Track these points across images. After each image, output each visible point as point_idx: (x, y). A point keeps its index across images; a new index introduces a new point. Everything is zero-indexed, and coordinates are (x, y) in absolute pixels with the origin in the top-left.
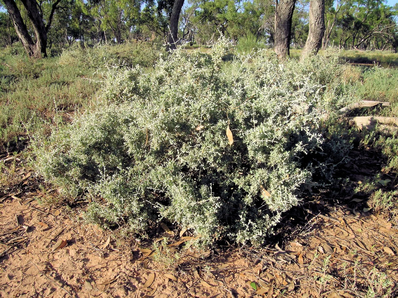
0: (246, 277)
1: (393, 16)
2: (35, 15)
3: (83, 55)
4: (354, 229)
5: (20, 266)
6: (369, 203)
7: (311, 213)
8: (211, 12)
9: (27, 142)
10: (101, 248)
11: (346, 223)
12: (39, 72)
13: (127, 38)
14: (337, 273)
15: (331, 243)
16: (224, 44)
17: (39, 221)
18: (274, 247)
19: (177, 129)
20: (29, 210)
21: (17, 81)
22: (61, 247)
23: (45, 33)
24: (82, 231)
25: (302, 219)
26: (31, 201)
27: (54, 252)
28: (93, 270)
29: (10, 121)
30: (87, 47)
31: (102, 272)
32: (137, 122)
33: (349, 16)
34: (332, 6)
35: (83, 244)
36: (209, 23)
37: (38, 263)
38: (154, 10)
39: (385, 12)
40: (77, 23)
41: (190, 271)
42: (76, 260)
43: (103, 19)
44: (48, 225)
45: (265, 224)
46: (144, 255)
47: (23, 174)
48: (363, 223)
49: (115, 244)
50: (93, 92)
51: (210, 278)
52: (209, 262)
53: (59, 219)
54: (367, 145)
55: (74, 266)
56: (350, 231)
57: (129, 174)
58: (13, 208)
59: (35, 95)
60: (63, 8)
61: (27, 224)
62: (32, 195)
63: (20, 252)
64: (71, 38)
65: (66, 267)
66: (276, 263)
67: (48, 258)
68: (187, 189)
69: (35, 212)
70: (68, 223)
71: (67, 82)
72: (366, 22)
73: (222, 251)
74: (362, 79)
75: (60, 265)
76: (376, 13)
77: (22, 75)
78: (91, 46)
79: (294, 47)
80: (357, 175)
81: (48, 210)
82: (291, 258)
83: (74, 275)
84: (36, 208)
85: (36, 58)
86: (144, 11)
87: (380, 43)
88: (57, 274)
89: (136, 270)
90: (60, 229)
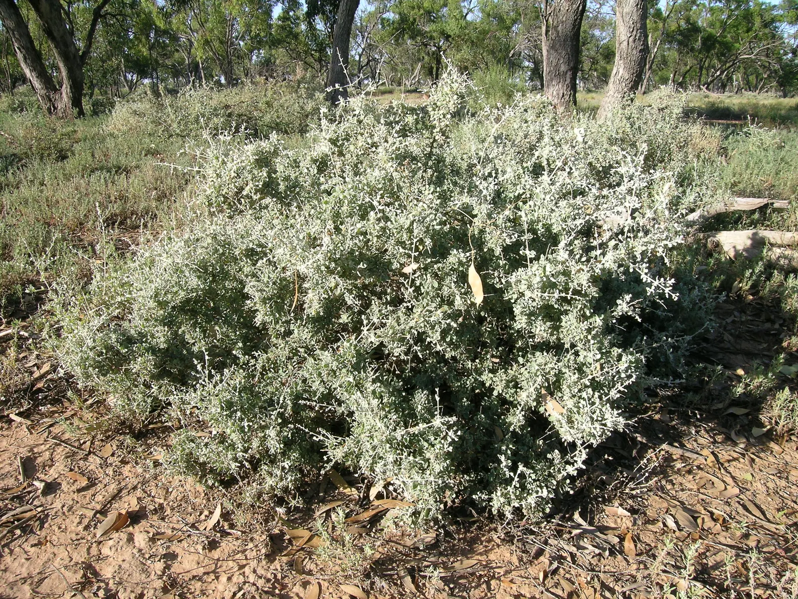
0: (514, 587)
1: (778, 24)
2: (59, 31)
3: (157, 112)
4: (736, 473)
5: (26, 575)
6: (763, 418)
7: (644, 441)
8: (415, 20)
9: (44, 296)
10: (202, 529)
11: (718, 460)
12: (68, 147)
13: (246, 75)
14: (709, 574)
15: (689, 507)
16: (455, 86)
17: (68, 470)
18: (571, 519)
19: (361, 271)
20: (48, 446)
21: (22, 166)
22: (117, 527)
23: (80, 67)
24: (160, 491)
25: (625, 454)
26: (51, 426)
27: (102, 539)
28: (187, 579)
29: (7, 251)
30: (165, 94)
31: (206, 584)
32: (274, 257)
33: (690, 24)
34: (657, 4)
35: (163, 519)
36: (409, 42)
37: (66, 567)
38: (298, 18)
39: (762, 16)
40: (144, 46)
41: (396, 576)
42: (149, 558)
43: (196, 38)
44: (89, 478)
45: (552, 471)
46: (294, 543)
47: (34, 366)
48: (753, 460)
49: (232, 520)
50: (180, 187)
51: (439, 591)
52: (435, 556)
53: (111, 464)
54: (747, 291)
55: (145, 571)
56: (729, 480)
57: (259, 367)
58: (12, 441)
59: (60, 195)
60: (114, 16)
61: (42, 476)
62: (53, 412)
63: (26, 540)
64: (132, 76)
65: (128, 573)
66: (578, 554)
67: (89, 553)
68: (385, 400)
69: (61, 448)
70: (130, 474)
71: (126, 168)
72: (726, 37)
73: (460, 530)
74: (723, 151)
75: (113, 571)
76: (744, 18)
77: (33, 154)
78: (173, 92)
79: (582, 89)
80: (733, 357)
81: (88, 443)
82: (610, 544)
83: (145, 592)
84: (61, 441)
85: (62, 118)
86: (279, 19)
87: (752, 78)
88: (107, 590)
89: (279, 576)
90: (113, 486)
